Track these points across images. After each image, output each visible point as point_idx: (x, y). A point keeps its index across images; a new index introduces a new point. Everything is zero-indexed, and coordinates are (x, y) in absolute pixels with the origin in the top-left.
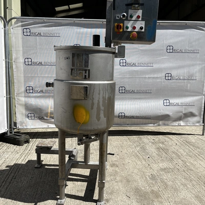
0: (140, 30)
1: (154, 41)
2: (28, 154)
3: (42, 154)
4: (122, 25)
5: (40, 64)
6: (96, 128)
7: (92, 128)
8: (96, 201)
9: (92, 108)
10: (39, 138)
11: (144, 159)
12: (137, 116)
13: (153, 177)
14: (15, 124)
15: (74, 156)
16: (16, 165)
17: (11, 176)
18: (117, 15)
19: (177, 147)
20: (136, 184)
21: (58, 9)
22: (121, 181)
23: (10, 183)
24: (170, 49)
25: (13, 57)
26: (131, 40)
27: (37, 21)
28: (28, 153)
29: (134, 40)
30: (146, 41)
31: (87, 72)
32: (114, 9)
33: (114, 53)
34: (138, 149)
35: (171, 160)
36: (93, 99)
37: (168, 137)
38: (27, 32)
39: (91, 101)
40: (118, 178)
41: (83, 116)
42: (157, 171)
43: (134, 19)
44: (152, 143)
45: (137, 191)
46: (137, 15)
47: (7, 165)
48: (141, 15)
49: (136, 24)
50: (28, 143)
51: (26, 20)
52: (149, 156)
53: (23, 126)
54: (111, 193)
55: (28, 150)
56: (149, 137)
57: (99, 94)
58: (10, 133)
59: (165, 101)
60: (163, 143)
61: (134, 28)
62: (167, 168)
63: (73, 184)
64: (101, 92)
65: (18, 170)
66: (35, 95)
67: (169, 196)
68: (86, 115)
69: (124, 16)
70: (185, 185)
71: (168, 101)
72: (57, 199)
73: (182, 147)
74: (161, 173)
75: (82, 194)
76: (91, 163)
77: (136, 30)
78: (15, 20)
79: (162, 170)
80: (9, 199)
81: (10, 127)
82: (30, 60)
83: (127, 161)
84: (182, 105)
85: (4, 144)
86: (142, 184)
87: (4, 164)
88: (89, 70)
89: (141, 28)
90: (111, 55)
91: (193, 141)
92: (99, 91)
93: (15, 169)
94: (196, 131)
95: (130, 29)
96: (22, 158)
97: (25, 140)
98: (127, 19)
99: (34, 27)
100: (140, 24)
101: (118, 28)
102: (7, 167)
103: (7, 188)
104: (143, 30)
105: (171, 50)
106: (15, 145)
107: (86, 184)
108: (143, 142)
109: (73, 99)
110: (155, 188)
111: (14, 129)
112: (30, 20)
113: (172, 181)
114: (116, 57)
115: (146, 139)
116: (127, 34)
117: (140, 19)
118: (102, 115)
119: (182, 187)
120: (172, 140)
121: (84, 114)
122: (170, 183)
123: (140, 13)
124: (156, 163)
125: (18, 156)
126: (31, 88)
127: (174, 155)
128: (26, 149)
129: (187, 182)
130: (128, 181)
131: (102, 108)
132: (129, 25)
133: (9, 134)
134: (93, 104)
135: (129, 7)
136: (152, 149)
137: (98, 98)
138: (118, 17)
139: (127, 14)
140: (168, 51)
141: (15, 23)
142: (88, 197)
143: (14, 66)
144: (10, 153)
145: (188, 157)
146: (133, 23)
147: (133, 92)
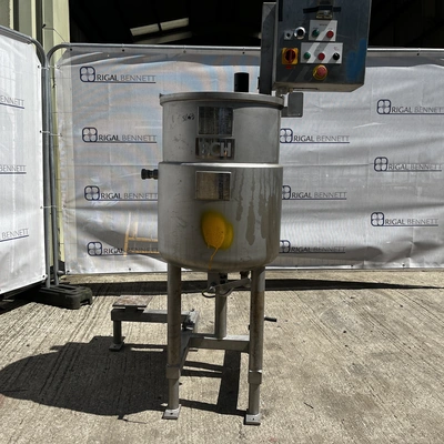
0: (333, 62)
1: (361, 82)
2: (93, 325)
3: (123, 323)
4: (295, 50)
5: (115, 139)
6: (246, 259)
7: (239, 259)
8: (243, 413)
9: (239, 218)
10: (110, 295)
11: (334, 334)
12: (315, 249)
13: (357, 369)
14: (62, 265)
15: (192, 324)
16: (70, 345)
17: (63, 366)
18: (287, 32)
19: (402, 313)
20: (322, 382)
21: (135, 31)
22: (292, 377)
23: (63, 378)
24: (384, 107)
25: (60, 126)
26: (314, 81)
27: (109, 50)
28: (91, 322)
29: (321, 82)
30: (346, 83)
31: (229, 144)
32: (280, 19)
33: (280, 107)
34: (321, 315)
35: (393, 336)
36: (241, 199)
37: (382, 293)
38: (88, 74)
39: (236, 204)
40: (284, 371)
41: (220, 233)
42: (366, 357)
43: (320, 38)
44: (349, 304)
45: (326, 395)
46: (327, 31)
47: (52, 345)
48: (334, 31)
49: (326, 48)
50: (89, 304)
51: (87, 49)
52: (344, 329)
53: (78, 270)
54: (274, 398)
55: (90, 318)
56: (342, 292)
57: (253, 189)
58: (52, 283)
59: (375, 217)
60: (372, 304)
61: (321, 57)
62: (386, 353)
63: (193, 381)
64: (257, 185)
65: (76, 354)
66: (103, 203)
67: (395, 404)
68: (227, 232)
69: (300, 32)
70: (425, 385)
71: (380, 216)
72: (163, 409)
73: (414, 311)
74: (374, 361)
75: (214, 400)
76: (229, 337)
77: (326, 61)
78: (65, 49)
79: (374, 355)
80: (65, 407)
81: (51, 271)
82: (93, 132)
83: (299, 338)
84: (411, 225)
85: (40, 305)
86: (336, 383)
87: (45, 344)
88: (232, 141)
89: (336, 57)
90: (276, 110)
91: (438, 300)
92: (254, 183)
93: (70, 352)
94: (441, 280)
95: (312, 60)
96: (81, 332)
97: (84, 298)
98: (306, 40)
99: (103, 64)
100: (333, 50)
101: (288, 58)
102: (52, 348)
103: (58, 388)
104: (339, 61)
105: (386, 108)
106: (62, 307)
107: (218, 381)
108: (330, 303)
109: (199, 200)
110: (364, 390)
111: (59, 275)
112: (94, 49)
113: (398, 378)
114: (285, 115)
115: (334, 296)
116: (306, 69)
117: (333, 39)
118: (258, 233)
119: (419, 388)
120: (391, 298)
121: (223, 228)
122: (394, 381)
123: (333, 26)
124: (361, 343)
125: (71, 328)
126: (95, 190)
127: (398, 327)
128: (86, 315)
129: (429, 380)
130: (306, 376)
131: (258, 217)
132: (312, 50)
133: (49, 285)
134: (240, 209)
135: (311, 14)
136: (350, 316)
137: (250, 197)
138: (288, 35)
139: (307, 30)
140: (381, 110)
141: (64, 56)
142: (226, 404)
143: (61, 145)
144: (54, 323)
145: (428, 332)
146: (319, 47)
147: (307, 197)
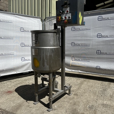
0: (69, 19)
7: (41, 70)
43: (65, 13)
57: (43, 53)
77: (67, 19)
89: (69, 17)
95: (64, 19)
98: (62, 14)
99: (54, 21)
109: (33, 55)
121: (37, 63)
123: (68, 9)
134: (40, 58)
135: (63, 7)
138: (58, 13)
139: (62, 11)
146: (65, 15)
147: (106, 54)
